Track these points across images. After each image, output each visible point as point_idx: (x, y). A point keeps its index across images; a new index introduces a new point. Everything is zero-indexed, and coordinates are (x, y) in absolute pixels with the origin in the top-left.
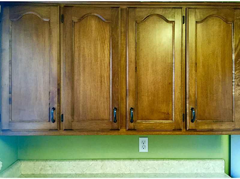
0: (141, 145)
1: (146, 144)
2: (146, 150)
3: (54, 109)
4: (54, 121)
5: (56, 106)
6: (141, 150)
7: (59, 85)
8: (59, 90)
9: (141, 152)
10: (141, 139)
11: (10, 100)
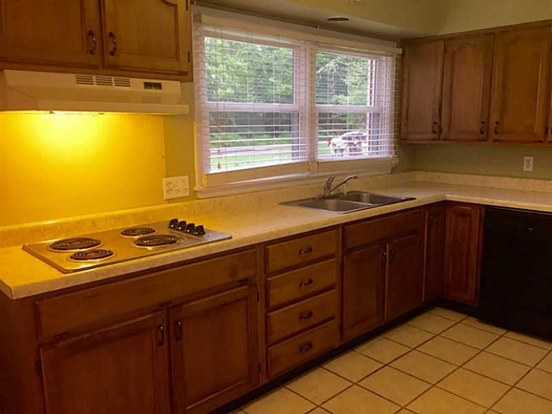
0: (525, 163)
1: (532, 163)
2: (531, 169)
3: (435, 123)
4: (435, 133)
5: (437, 121)
6: (525, 169)
7: (441, 104)
8: (440, 109)
9: (525, 171)
10: (526, 158)
11: (407, 116)
